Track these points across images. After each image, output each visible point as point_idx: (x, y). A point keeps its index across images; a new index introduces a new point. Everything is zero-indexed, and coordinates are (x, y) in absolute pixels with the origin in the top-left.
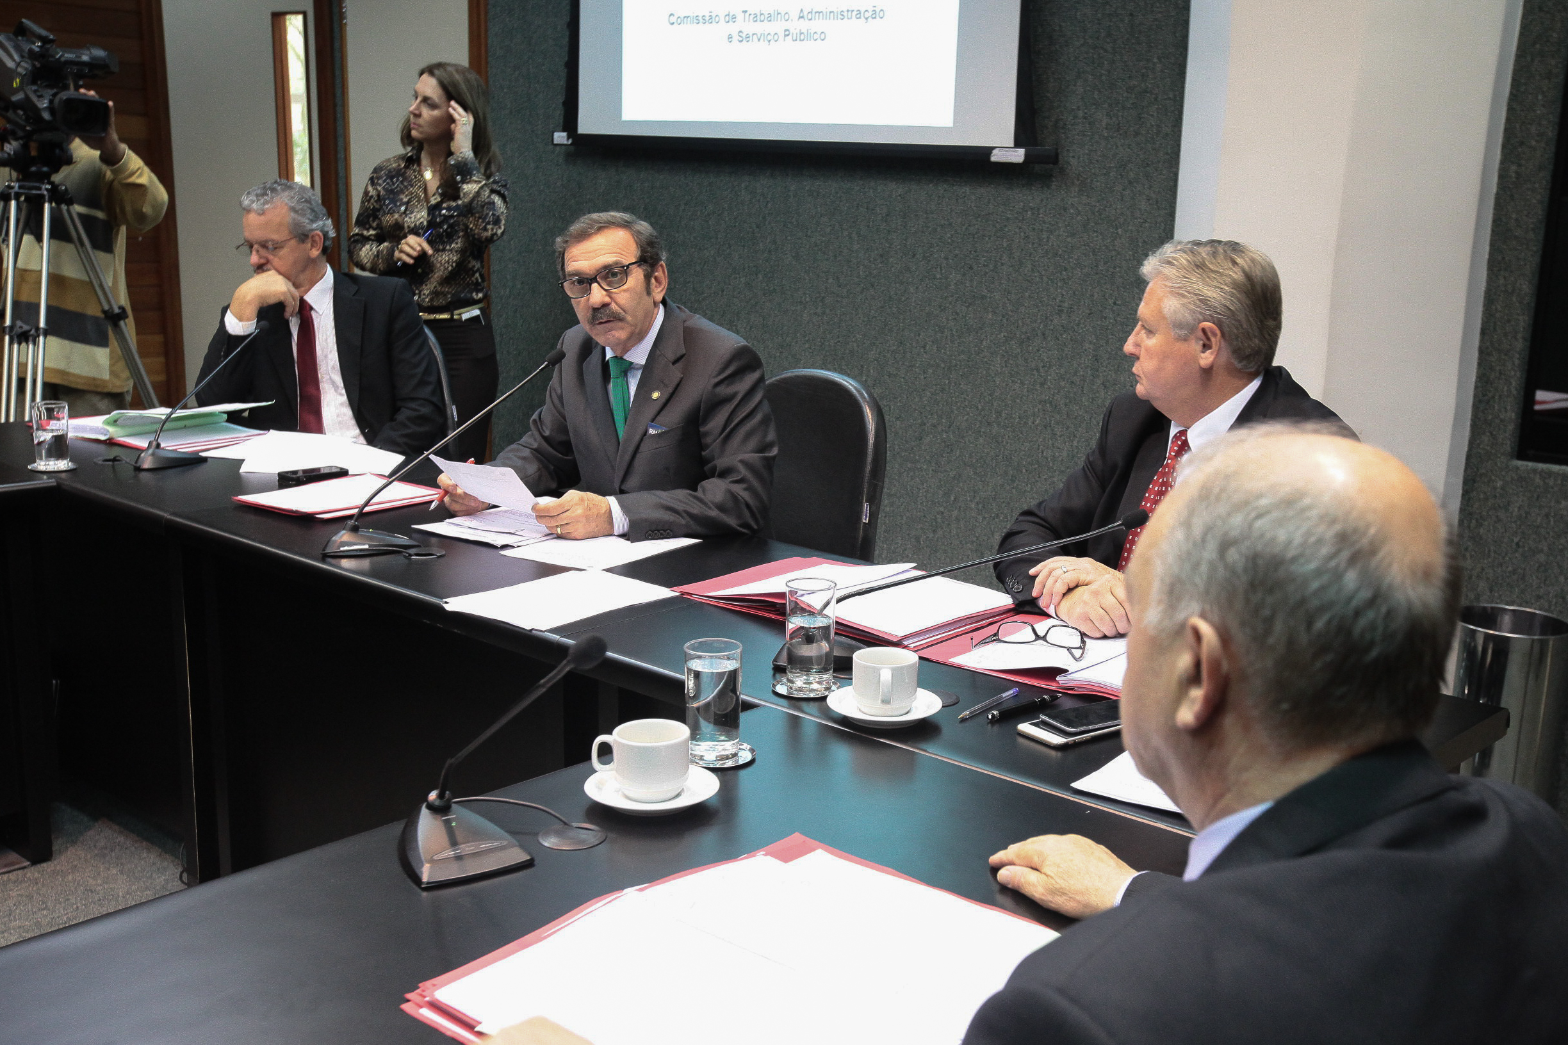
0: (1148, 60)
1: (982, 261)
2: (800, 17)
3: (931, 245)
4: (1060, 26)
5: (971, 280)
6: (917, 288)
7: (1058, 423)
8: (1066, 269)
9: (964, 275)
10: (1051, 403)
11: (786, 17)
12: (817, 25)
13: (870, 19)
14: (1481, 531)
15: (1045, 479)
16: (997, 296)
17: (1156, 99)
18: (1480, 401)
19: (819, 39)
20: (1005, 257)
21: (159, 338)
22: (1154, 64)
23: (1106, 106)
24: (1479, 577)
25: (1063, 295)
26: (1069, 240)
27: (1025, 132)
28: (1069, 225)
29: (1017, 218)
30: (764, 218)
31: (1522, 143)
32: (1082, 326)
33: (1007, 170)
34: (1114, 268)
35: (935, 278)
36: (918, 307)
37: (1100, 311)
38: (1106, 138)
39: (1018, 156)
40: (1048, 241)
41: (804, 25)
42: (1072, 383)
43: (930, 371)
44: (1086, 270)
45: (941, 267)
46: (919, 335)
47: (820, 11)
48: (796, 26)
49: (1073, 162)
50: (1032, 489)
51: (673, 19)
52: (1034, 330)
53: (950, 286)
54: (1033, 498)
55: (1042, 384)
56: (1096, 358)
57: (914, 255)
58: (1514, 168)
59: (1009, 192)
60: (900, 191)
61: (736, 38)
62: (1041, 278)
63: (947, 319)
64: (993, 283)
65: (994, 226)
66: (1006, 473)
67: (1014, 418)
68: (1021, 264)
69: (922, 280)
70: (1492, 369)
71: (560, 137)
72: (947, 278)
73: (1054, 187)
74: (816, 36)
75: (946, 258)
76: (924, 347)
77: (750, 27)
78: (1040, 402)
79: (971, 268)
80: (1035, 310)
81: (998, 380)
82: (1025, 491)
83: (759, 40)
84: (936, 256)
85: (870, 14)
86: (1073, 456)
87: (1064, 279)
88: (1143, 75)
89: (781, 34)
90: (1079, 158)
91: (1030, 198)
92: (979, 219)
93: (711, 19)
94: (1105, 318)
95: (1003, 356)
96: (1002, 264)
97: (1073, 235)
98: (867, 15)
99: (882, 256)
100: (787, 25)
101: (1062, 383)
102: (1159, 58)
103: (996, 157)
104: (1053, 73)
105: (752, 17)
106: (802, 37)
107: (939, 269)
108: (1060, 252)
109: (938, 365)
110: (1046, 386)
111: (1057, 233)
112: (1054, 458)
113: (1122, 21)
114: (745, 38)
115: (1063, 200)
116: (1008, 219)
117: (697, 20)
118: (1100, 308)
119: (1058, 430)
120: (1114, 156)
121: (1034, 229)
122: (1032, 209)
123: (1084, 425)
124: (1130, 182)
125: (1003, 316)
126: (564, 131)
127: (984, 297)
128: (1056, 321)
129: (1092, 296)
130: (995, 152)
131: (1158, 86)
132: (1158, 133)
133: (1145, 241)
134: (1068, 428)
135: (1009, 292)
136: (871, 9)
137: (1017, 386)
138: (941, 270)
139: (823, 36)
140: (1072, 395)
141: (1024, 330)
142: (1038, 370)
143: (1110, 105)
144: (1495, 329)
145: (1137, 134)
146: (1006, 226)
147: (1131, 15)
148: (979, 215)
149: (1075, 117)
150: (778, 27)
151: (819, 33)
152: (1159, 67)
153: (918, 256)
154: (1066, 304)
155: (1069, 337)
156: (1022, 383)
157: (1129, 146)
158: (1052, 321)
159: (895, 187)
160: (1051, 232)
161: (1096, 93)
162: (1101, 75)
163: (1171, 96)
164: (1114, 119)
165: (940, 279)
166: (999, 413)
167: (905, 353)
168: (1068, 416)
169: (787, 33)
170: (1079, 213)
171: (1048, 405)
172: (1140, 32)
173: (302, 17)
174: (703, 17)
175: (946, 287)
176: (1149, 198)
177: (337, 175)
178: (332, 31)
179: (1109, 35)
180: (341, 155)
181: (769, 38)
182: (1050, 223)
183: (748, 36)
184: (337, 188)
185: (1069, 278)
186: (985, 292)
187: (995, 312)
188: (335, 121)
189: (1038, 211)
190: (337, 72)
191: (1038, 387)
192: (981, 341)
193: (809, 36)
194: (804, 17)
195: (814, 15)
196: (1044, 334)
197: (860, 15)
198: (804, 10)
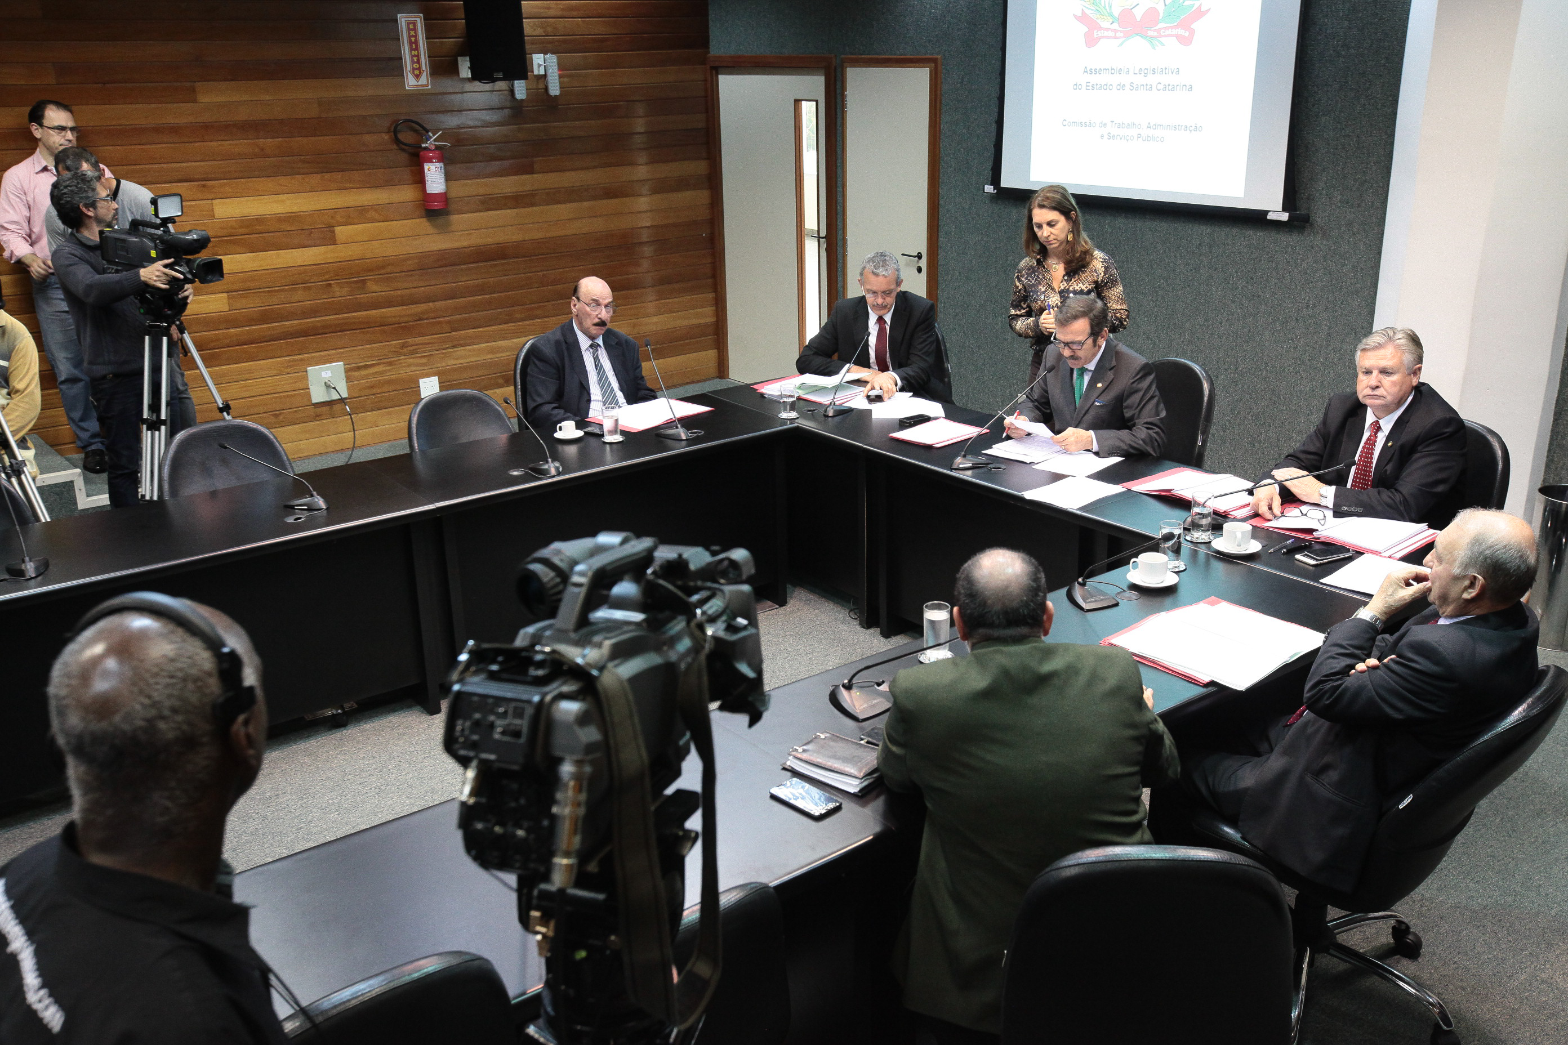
0: (1367, 164)
1: (1259, 275)
2: (1148, 128)
3: (1227, 264)
4: (1313, 141)
5: (1252, 286)
6: (1217, 288)
7: (1304, 371)
8: (1312, 282)
9: (1247, 282)
10: (1300, 359)
11: (1139, 127)
12: (1157, 133)
13: (1193, 131)
14: (1564, 442)
16: (1268, 295)
17: (1372, 186)
20: (1274, 273)
21: (712, 295)
22: (1372, 166)
23: (1340, 188)
24: (1562, 468)
25: (1309, 297)
26: (1314, 265)
27: (1290, 201)
28: (1314, 257)
29: (1282, 251)
30: (1120, 242)
33: (1277, 224)
34: (1342, 283)
35: (1229, 283)
36: (1218, 300)
38: (1339, 207)
39: (1285, 217)
40: (1301, 265)
41: (1151, 133)
44: (1324, 283)
45: (1233, 277)
46: (1218, 316)
47: (1160, 124)
48: (1145, 132)
49: (1319, 220)
50: (1286, 409)
51: (1065, 123)
52: (1291, 316)
53: (1238, 288)
55: (1295, 348)
56: (1329, 335)
57: (1216, 269)
59: (1277, 235)
60: (1208, 231)
61: (1106, 136)
62: (1296, 286)
63: (1236, 308)
64: (1266, 288)
65: (1268, 255)
66: (1271, 399)
67: (1277, 367)
68: (1284, 277)
69: (1221, 284)
71: (989, 189)
72: (1237, 283)
74: (1158, 139)
75: (1236, 272)
76: (1221, 323)
77: (1115, 131)
78: (1293, 358)
79: (1252, 279)
80: (1292, 305)
81: (1267, 345)
83: (1122, 139)
84: (1230, 270)
85: (1193, 128)
87: (1310, 288)
88: (1364, 172)
89: (1136, 137)
90: (1322, 218)
91: (1291, 240)
92: (1258, 250)
93: (1090, 125)
94: (1336, 312)
95: (1271, 331)
96: (1272, 277)
97: (1316, 262)
98: (1191, 129)
99: (1195, 269)
100: (1139, 131)
102: (1375, 162)
103: (1271, 216)
104: (1308, 168)
105: (1117, 125)
106: (1148, 139)
107: (1231, 278)
108: (1309, 272)
109: (1229, 334)
111: (1307, 261)
113: (1352, 140)
114: (1110, 137)
115: (1311, 241)
116: (1276, 251)
117: (1081, 124)
118: (1333, 306)
119: (1304, 375)
120: (1345, 217)
121: (1292, 258)
122: (1292, 246)
123: (1320, 373)
124: (1354, 234)
125: (1271, 308)
126: (991, 185)
127: (1259, 296)
128: (1304, 312)
129: (1328, 298)
130: (1269, 214)
131: (1373, 179)
132: (1372, 206)
134: (1310, 374)
135: (1276, 294)
136: (1194, 125)
137: (1279, 349)
138: (1233, 279)
140: (1313, 355)
141: (1284, 316)
142: (1292, 339)
143: (1343, 188)
145: (1359, 206)
146: (1275, 255)
147: (1358, 137)
148: (1258, 248)
149: (1320, 194)
150: (1134, 132)
151: (1160, 137)
152: (1374, 168)
153: (1218, 270)
154: (1311, 303)
156: (1282, 347)
157: (1354, 213)
158: (1302, 312)
159: (1205, 229)
160: (1303, 260)
161: (1334, 181)
162: (1338, 170)
163: (1381, 184)
164: (1345, 197)
165: (1232, 284)
166: (1267, 365)
167: (1209, 326)
169: (1139, 136)
170: (1321, 250)
172: (1363, 147)
173: (815, 103)
174: (1085, 123)
175: (1236, 289)
176: (1365, 244)
177: (836, 201)
178: (836, 114)
179: (1344, 148)
180: (840, 189)
181: (1128, 138)
182: (1303, 255)
183: (1114, 136)
184: (836, 209)
185: (1314, 287)
186: (1260, 293)
187: (1266, 305)
188: (836, 168)
189: (1295, 247)
190: (838, 138)
191: (1292, 350)
192: (1257, 322)
193: (1153, 139)
194: (1150, 127)
195: (1156, 127)
196: (1297, 319)
197: (1186, 128)
198: (1150, 124)
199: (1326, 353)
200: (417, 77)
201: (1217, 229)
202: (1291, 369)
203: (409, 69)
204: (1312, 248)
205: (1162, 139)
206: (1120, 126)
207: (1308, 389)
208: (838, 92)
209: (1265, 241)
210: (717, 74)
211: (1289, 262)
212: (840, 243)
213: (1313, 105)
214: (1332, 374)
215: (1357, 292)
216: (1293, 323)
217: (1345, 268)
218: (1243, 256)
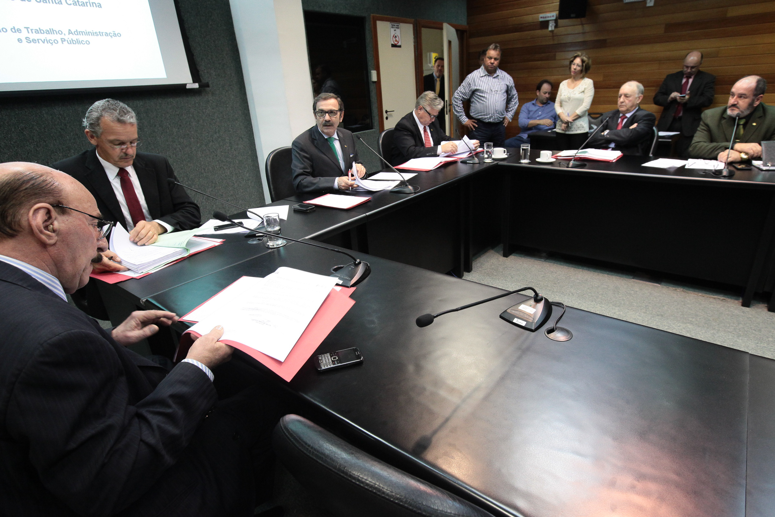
0: (223, 55)
1: (184, 122)
3: (162, 121)
5: (182, 130)
6: (160, 137)
9: (178, 129)
10: (220, 160)
11: (60, 32)
12: (81, 38)
13: (113, 36)
15: (225, 183)
16: (193, 133)
19: (86, 44)
20: (192, 120)
23: (213, 69)
25: (215, 128)
26: (212, 111)
28: (211, 106)
29: (193, 107)
32: (224, 135)
33: (194, 91)
34: (229, 116)
35: (167, 132)
36: (163, 144)
37: (228, 130)
38: (216, 79)
39: (196, 86)
40: (206, 112)
41: (75, 37)
42: (225, 152)
43: (175, 164)
45: (168, 128)
46: (166, 153)
47: (82, 31)
48: (67, 37)
53: (174, 133)
55: (216, 156)
56: (230, 143)
60: (141, 104)
61: (24, 40)
62: (207, 124)
63: (177, 145)
64: (190, 129)
65: (185, 110)
66: (212, 186)
68: (198, 121)
72: (172, 131)
73: (203, 95)
74: (84, 43)
75: (170, 124)
77: (34, 36)
78: (217, 161)
79: (180, 126)
80: (208, 134)
81: (201, 159)
82: (220, 189)
83: (44, 43)
84: (165, 124)
86: (231, 173)
88: (222, 59)
89: (60, 41)
92: (179, 109)
94: (230, 131)
95: (201, 151)
96: (192, 122)
97: (213, 109)
98: (110, 34)
100: (62, 36)
101: (222, 153)
103: (188, 87)
105: (34, 31)
106: (72, 42)
107: (167, 129)
108: (211, 115)
109: (177, 161)
110: (217, 156)
111: (208, 109)
112: (226, 176)
114: (29, 41)
115: (207, 99)
116: (190, 107)
119: (225, 168)
120: (220, 83)
121: (200, 109)
122: (197, 103)
124: (227, 91)
125: (197, 139)
127: (188, 135)
128: (215, 136)
129: (224, 126)
130: (187, 85)
133: (235, 107)
136: (112, 33)
137: (208, 159)
138: (169, 129)
139: (88, 42)
142: (213, 152)
143: (215, 68)
145: (225, 76)
146: (190, 110)
148: (179, 108)
150: (58, 37)
151: (85, 41)
153: (157, 126)
154: (217, 130)
155: (221, 139)
156: (210, 157)
157: (224, 80)
158: (214, 136)
159: (138, 102)
161: (209, 65)
162: (209, 59)
164: (217, 73)
165: (169, 132)
166: (205, 169)
169: (63, 40)
170: (214, 102)
171: (220, 161)
175: (172, 134)
176: (233, 95)
179: (208, 47)
181: (50, 42)
182: (205, 106)
183: (34, 40)
185: (216, 122)
186: (188, 132)
187: (193, 138)
189: (200, 103)
191: (215, 157)
193: (78, 42)
194: (72, 33)
195: (77, 33)
196: (212, 141)
197: (107, 35)
198: (69, 30)
202: (218, 167)
207: (229, 173)
209: (181, 103)
211: (199, 112)
214: (237, 162)
215: (237, 119)
216: (211, 144)
217: (228, 109)
218: (171, 114)
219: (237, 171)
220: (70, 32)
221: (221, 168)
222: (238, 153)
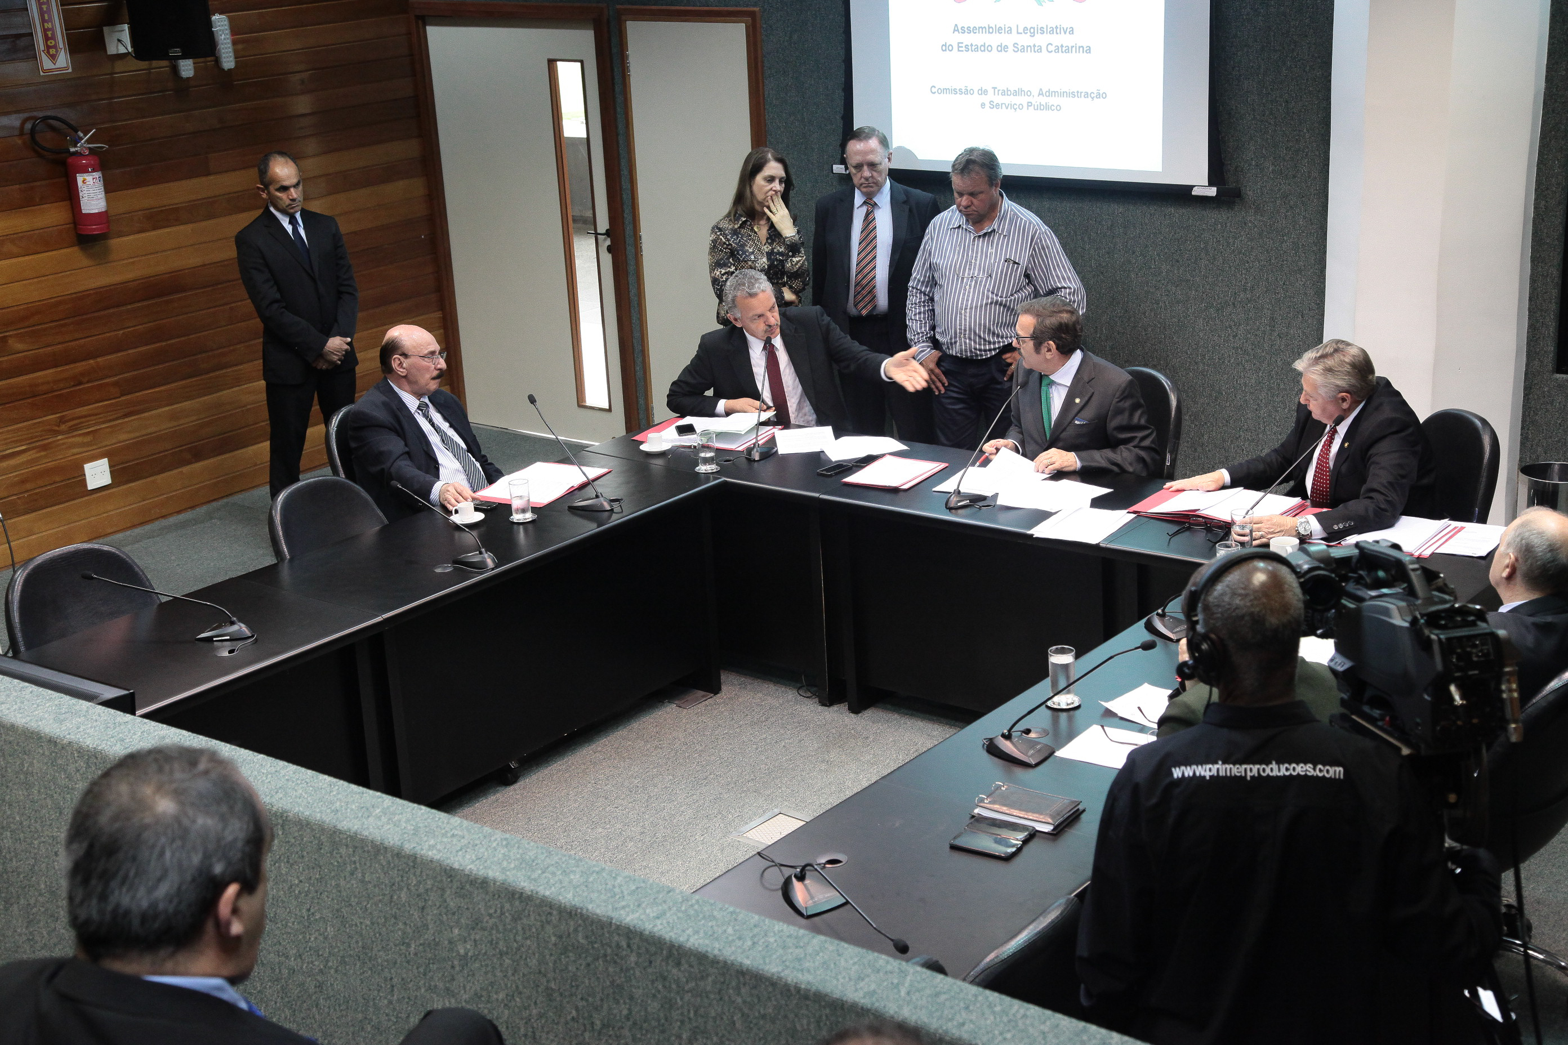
0: (1299, 131)
1: (1186, 257)
2: (1039, 94)
3: (1147, 246)
4: (1236, 107)
5: (1178, 269)
8: (1248, 262)
9: (1173, 266)
10: (1241, 349)
11: (1029, 93)
12: (1053, 101)
13: (1095, 98)
14: (1537, 418)
16: (1198, 279)
17: (1306, 155)
18: (1531, 340)
19: (1055, 109)
20: (1203, 255)
22: (1305, 133)
23: (1271, 158)
24: (1537, 445)
25: (1246, 279)
26: (1249, 243)
27: (1215, 175)
28: (1248, 234)
29: (1210, 229)
31: (1547, 189)
32: (1261, 298)
33: (1204, 201)
34: (1283, 261)
35: (1150, 268)
37: (1274, 289)
38: (1273, 179)
39: (1212, 192)
40: (1234, 244)
41: (1043, 100)
42: (1256, 335)
43: (1150, 329)
44: (1262, 263)
45: (1155, 261)
47: (1056, 91)
48: (1036, 100)
49: (1250, 193)
51: (934, 90)
52: (1226, 301)
53: (1162, 273)
54: (1232, 411)
55: (1234, 337)
56: (1272, 319)
57: (1134, 253)
58: (1543, 203)
59: (1204, 212)
60: (1121, 210)
61: (988, 105)
62: (1230, 267)
63: (1162, 295)
64: (1195, 271)
65: (1193, 234)
66: (1211, 395)
67: (1215, 359)
68: (1215, 259)
69: (1141, 270)
70: (1537, 322)
72: (1160, 268)
75: (1158, 255)
76: (1144, 314)
77: (999, 99)
78: (1234, 348)
79: (1178, 261)
80: (1227, 289)
81: (1201, 335)
83: (1008, 108)
84: (1150, 253)
85: (1095, 95)
87: (1247, 269)
88: (1297, 140)
89: (1025, 106)
90: (1254, 191)
91: (1219, 216)
92: (1182, 229)
93: (967, 92)
95: (1205, 319)
96: (1201, 259)
97: (1252, 240)
98: (1092, 95)
99: (1108, 253)
100: (1030, 99)
101: (1249, 336)
102: (1308, 131)
103: (1195, 192)
104: (1233, 137)
105: (1000, 92)
106: (1040, 107)
107: (1153, 262)
108: (1243, 251)
110: (1237, 338)
111: (1240, 239)
112: (1245, 385)
113: (1280, 106)
114: (994, 106)
115: (1243, 217)
116: (1204, 229)
117: (955, 91)
119: (1247, 366)
120: (1279, 190)
121: (1223, 236)
122: (1221, 223)
124: (1291, 207)
125: (1203, 293)
127: (1188, 281)
128: (1242, 295)
129: (1267, 279)
130: (1194, 189)
131: (1308, 147)
132: (1309, 177)
135: (1207, 277)
136: (1095, 92)
137: (1216, 338)
138: (1155, 263)
139: (1059, 108)
141: (1219, 301)
142: (1230, 327)
143: (1274, 158)
144: (1538, 298)
145: (1294, 177)
146: (1202, 234)
147: (1287, 102)
149: (1250, 165)
150: (1023, 100)
151: (1055, 106)
152: (1307, 136)
153: (1137, 253)
154: (1249, 285)
155: (1253, 306)
156: (1220, 336)
157: (1289, 185)
158: (1239, 295)
159: (1116, 207)
160: (1236, 238)
161: (1264, 150)
162: (1267, 139)
163: (1317, 153)
164: (1278, 167)
165: (1154, 268)
168: (1254, 357)
169: (1029, 105)
170: (1256, 226)
172: (1293, 113)
173: (579, 64)
174: (960, 90)
175: (1159, 274)
176: (1305, 218)
177: (621, 188)
178: (613, 79)
179: (1271, 113)
180: (625, 172)
181: (1015, 107)
182: (1235, 232)
183: (997, 105)
184: (621, 198)
185: (1250, 268)
186: (1189, 277)
187: (1197, 290)
188: (618, 147)
189: (1226, 224)
190: (619, 109)
191: (1231, 338)
192: (1188, 309)
193: (1047, 107)
194: (1042, 94)
195: (1050, 93)
196: (1234, 304)
197: (1087, 95)
198: (1041, 89)
199: (1270, 339)
200: (53, 58)
201: (1131, 207)
202: (1232, 360)
203: (42, 48)
204: (1245, 224)
205: (1058, 108)
206: (1005, 93)
207: (1253, 381)
208: (614, 50)
209: (1189, 218)
210: (425, 25)
211: (1219, 241)
212: (629, 240)
213: (1233, 68)
214: (1279, 363)
215: (1300, 271)
216: (1229, 309)
217: (1284, 245)
218: (1165, 237)
219: (1274, 383)
220: (1041, 93)
221: (1238, 364)
222: (1287, 345)
